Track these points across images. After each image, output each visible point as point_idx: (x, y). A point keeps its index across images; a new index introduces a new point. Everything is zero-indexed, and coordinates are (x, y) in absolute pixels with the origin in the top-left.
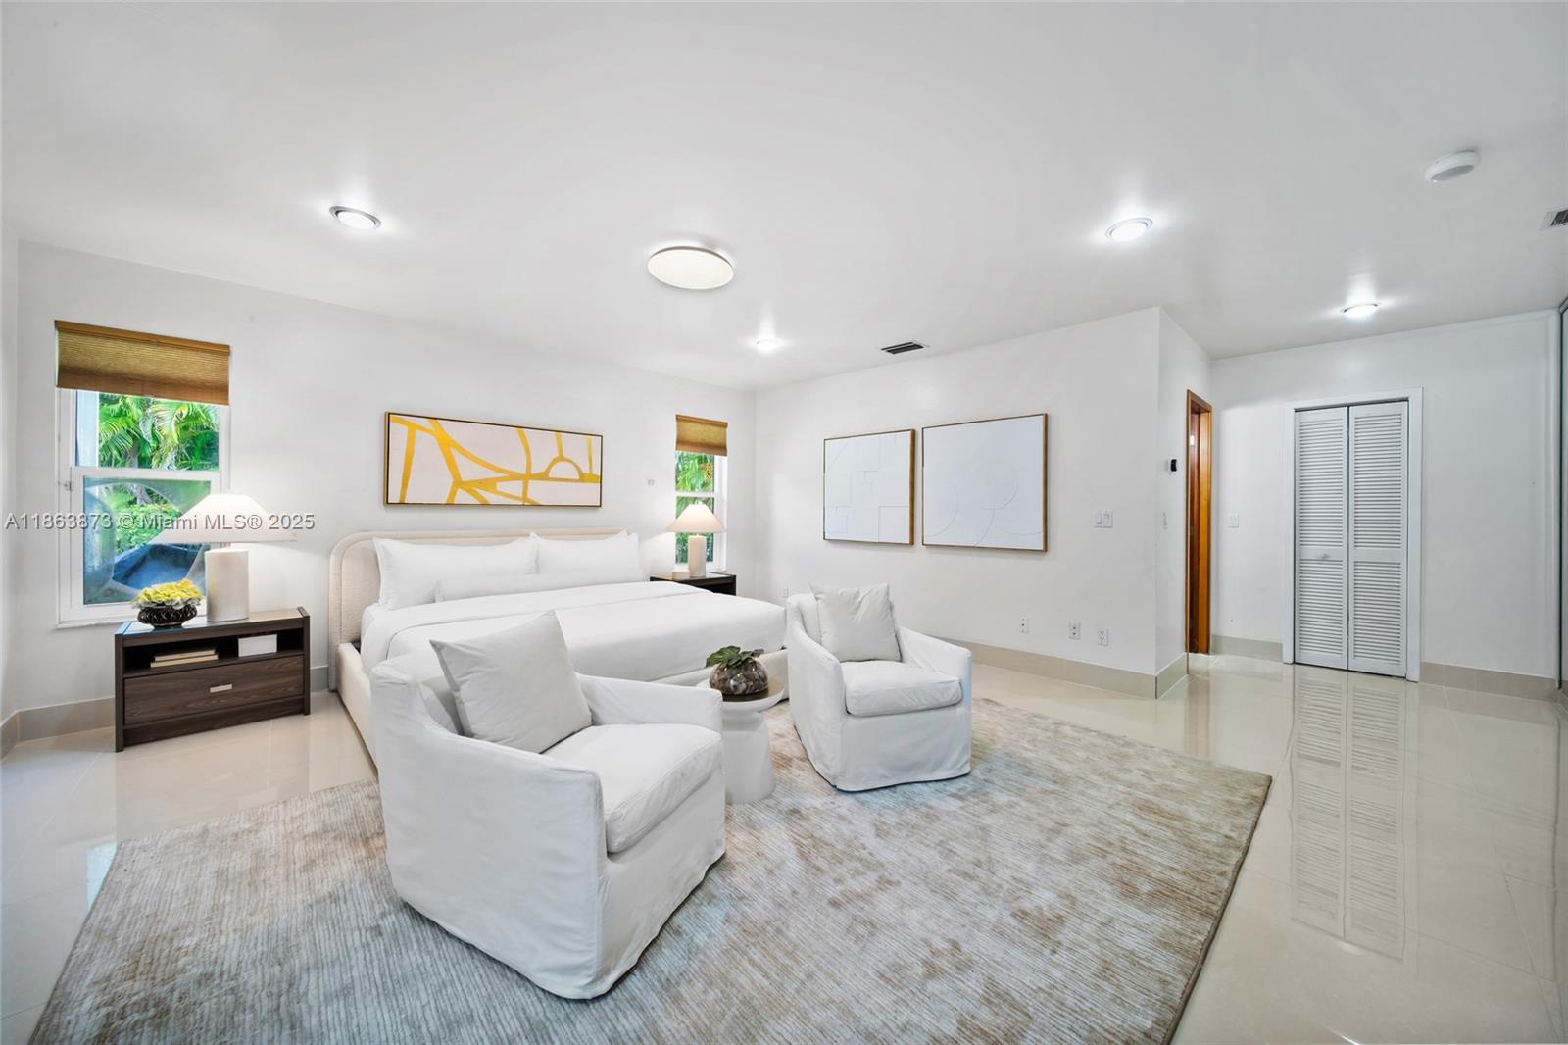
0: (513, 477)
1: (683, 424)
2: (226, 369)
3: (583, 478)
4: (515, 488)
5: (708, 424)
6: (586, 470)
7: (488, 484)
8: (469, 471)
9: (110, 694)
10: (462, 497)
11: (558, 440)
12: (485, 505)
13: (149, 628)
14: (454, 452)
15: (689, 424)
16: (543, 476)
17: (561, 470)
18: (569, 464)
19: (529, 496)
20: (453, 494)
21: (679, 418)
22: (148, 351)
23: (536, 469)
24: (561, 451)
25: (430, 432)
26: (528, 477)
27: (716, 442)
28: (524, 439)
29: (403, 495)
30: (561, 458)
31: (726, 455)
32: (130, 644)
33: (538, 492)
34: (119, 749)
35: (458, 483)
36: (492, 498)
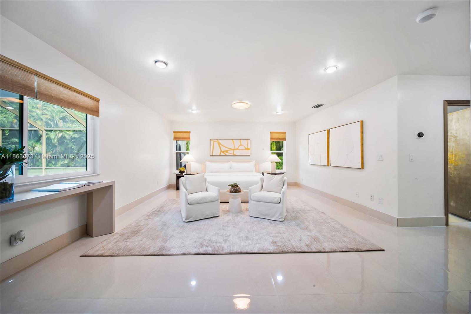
0: (231, 149)
1: (272, 134)
2: (190, 135)
3: (246, 149)
4: (231, 152)
5: (280, 133)
6: (246, 147)
7: (227, 151)
8: (223, 149)
9: (176, 183)
10: (222, 154)
11: (240, 141)
12: (226, 155)
13: (180, 174)
14: (220, 145)
15: (274, 134)
16: (237, 149)
17: (242, 148)
18: (243, 146)
19: (235, 153)
20: (220, 153)
21: (271, 133)
22: (182, 134)
23: (236, 148)
24: (241, 144)
25: (216, 142)
26: (234, 150)
27: (282, 138)
28: (233, 142)
29: (212, 154)
30: (241, 145)
31: (286, 141)
32: (178, 176)
33: (236, 152)
34: (177, 190)
35: (221, 151)
36: (227, 154)
